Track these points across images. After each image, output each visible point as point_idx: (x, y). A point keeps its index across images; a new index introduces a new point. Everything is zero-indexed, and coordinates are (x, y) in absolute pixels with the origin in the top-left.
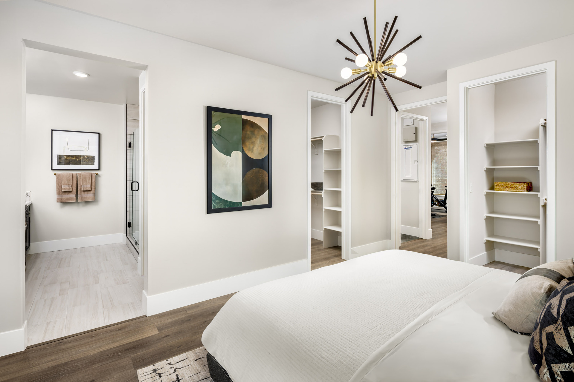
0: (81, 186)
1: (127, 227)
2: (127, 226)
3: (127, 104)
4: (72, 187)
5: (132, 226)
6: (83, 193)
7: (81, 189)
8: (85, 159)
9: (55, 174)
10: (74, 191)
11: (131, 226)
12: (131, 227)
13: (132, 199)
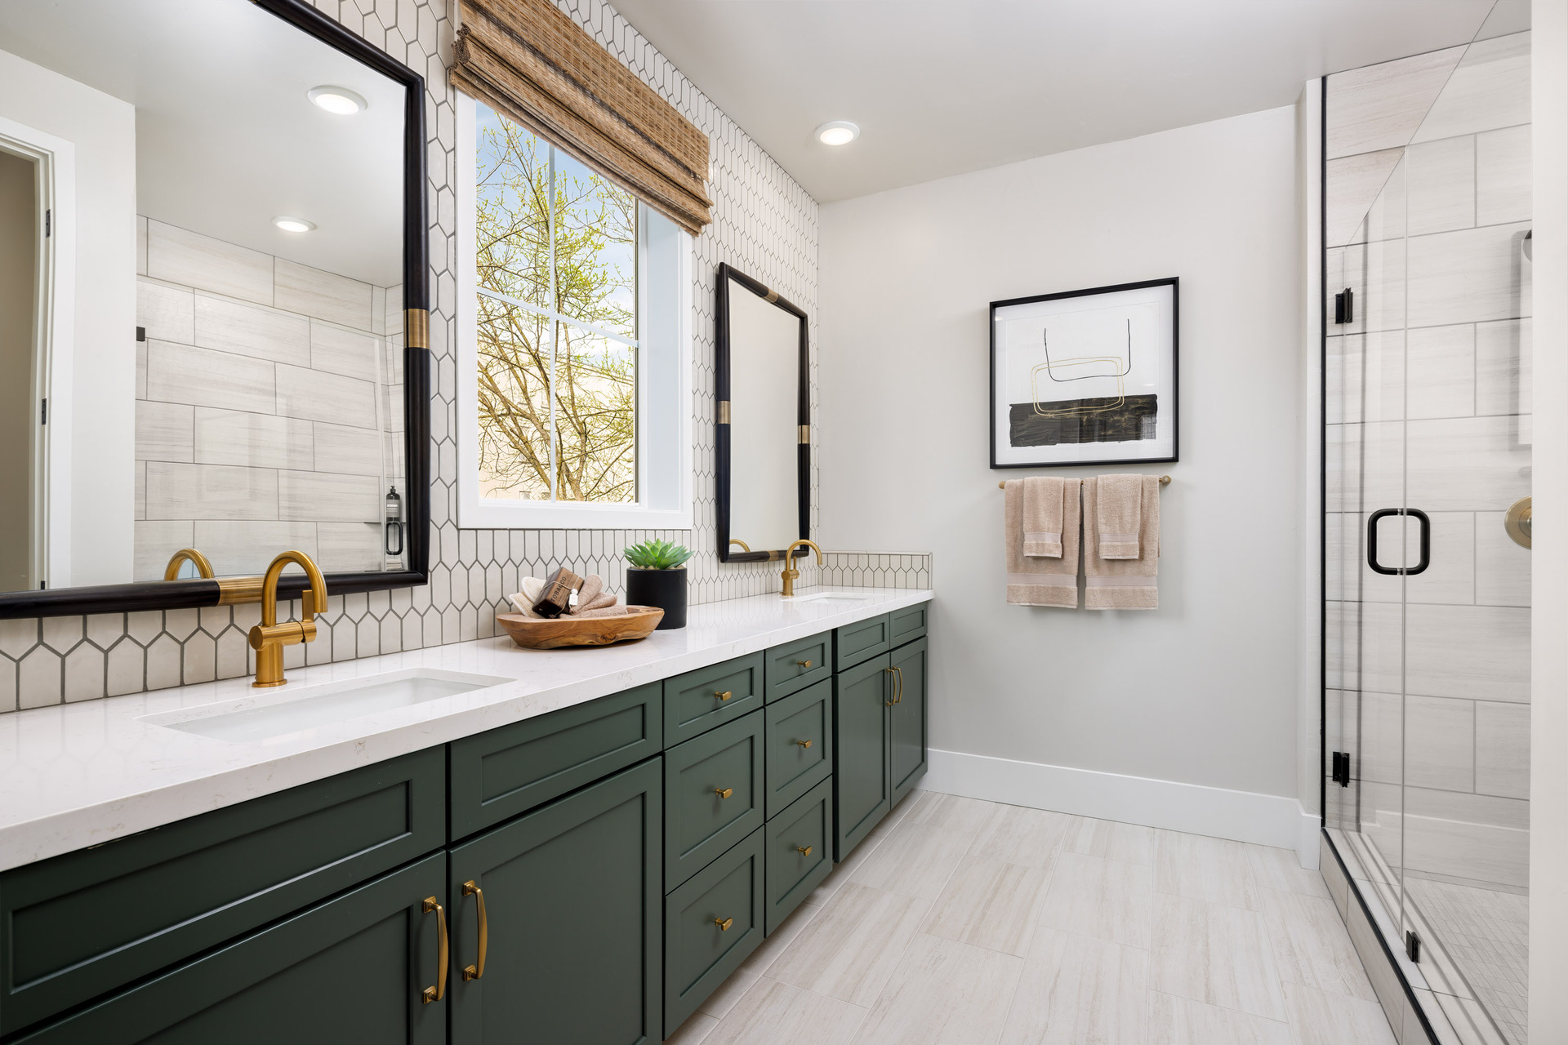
0: (1096, 538)
1: (1329, 780)
2: (1329, 772)
3: (1324, 79)
4: (1062, 542)
5: (1358, 780)
6: (1104, 567)
7: (1096, 553)
8: (1115, 412)
9: (1002, 487)
10: (1072, 560)
11: (1353, 775)
12: (1352, 784)
13: (1355, 618)
